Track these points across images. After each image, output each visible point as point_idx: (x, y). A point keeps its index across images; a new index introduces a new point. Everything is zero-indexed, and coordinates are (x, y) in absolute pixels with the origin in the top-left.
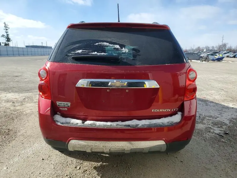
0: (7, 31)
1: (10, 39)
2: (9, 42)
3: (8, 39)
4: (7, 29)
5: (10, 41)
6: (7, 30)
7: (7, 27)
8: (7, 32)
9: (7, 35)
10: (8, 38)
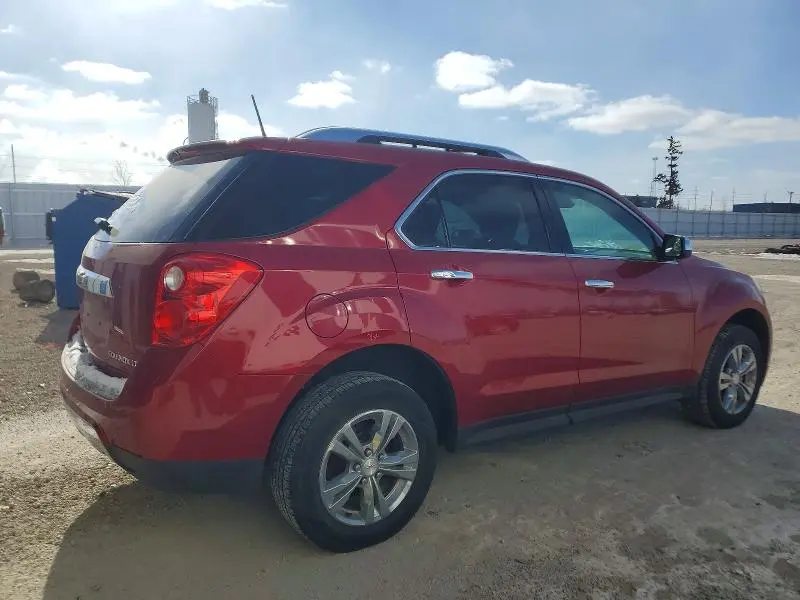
0: (674, 163)
1: (678, 186)
2: (673, 197)
3: (674, 188)
4: (674, 155)
5: (676, 193)
6: (674, 158)
7: (677, 149)
8: (675, 166)
9: (673, 173)
10: (675, 182)
